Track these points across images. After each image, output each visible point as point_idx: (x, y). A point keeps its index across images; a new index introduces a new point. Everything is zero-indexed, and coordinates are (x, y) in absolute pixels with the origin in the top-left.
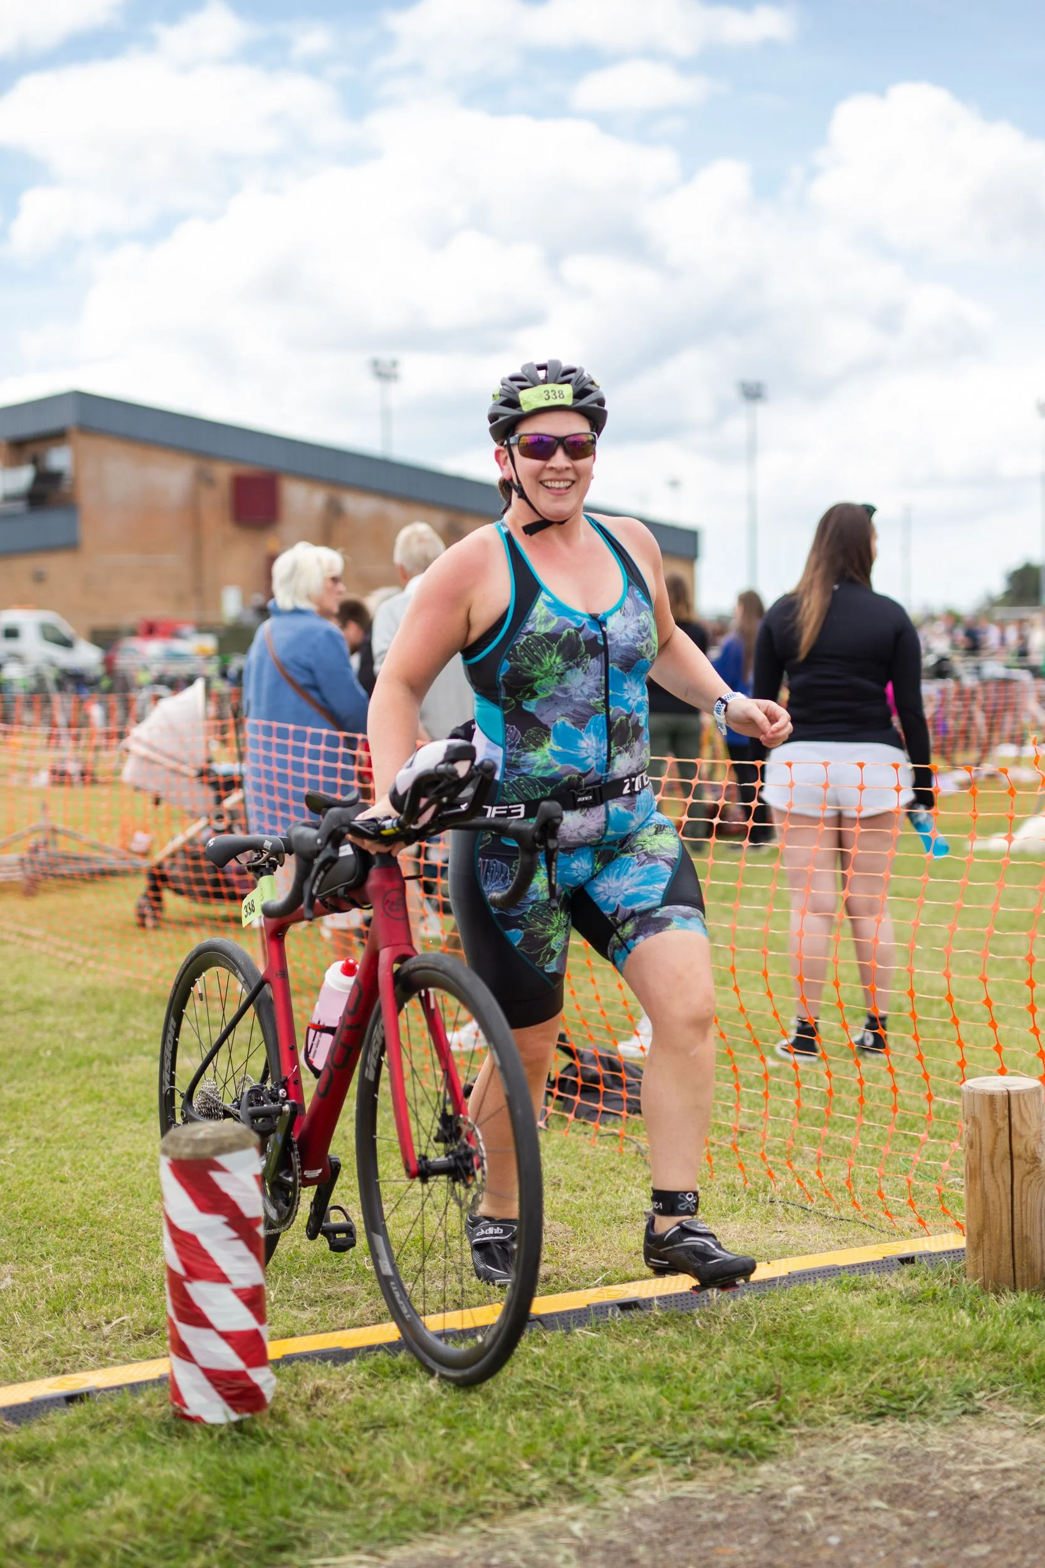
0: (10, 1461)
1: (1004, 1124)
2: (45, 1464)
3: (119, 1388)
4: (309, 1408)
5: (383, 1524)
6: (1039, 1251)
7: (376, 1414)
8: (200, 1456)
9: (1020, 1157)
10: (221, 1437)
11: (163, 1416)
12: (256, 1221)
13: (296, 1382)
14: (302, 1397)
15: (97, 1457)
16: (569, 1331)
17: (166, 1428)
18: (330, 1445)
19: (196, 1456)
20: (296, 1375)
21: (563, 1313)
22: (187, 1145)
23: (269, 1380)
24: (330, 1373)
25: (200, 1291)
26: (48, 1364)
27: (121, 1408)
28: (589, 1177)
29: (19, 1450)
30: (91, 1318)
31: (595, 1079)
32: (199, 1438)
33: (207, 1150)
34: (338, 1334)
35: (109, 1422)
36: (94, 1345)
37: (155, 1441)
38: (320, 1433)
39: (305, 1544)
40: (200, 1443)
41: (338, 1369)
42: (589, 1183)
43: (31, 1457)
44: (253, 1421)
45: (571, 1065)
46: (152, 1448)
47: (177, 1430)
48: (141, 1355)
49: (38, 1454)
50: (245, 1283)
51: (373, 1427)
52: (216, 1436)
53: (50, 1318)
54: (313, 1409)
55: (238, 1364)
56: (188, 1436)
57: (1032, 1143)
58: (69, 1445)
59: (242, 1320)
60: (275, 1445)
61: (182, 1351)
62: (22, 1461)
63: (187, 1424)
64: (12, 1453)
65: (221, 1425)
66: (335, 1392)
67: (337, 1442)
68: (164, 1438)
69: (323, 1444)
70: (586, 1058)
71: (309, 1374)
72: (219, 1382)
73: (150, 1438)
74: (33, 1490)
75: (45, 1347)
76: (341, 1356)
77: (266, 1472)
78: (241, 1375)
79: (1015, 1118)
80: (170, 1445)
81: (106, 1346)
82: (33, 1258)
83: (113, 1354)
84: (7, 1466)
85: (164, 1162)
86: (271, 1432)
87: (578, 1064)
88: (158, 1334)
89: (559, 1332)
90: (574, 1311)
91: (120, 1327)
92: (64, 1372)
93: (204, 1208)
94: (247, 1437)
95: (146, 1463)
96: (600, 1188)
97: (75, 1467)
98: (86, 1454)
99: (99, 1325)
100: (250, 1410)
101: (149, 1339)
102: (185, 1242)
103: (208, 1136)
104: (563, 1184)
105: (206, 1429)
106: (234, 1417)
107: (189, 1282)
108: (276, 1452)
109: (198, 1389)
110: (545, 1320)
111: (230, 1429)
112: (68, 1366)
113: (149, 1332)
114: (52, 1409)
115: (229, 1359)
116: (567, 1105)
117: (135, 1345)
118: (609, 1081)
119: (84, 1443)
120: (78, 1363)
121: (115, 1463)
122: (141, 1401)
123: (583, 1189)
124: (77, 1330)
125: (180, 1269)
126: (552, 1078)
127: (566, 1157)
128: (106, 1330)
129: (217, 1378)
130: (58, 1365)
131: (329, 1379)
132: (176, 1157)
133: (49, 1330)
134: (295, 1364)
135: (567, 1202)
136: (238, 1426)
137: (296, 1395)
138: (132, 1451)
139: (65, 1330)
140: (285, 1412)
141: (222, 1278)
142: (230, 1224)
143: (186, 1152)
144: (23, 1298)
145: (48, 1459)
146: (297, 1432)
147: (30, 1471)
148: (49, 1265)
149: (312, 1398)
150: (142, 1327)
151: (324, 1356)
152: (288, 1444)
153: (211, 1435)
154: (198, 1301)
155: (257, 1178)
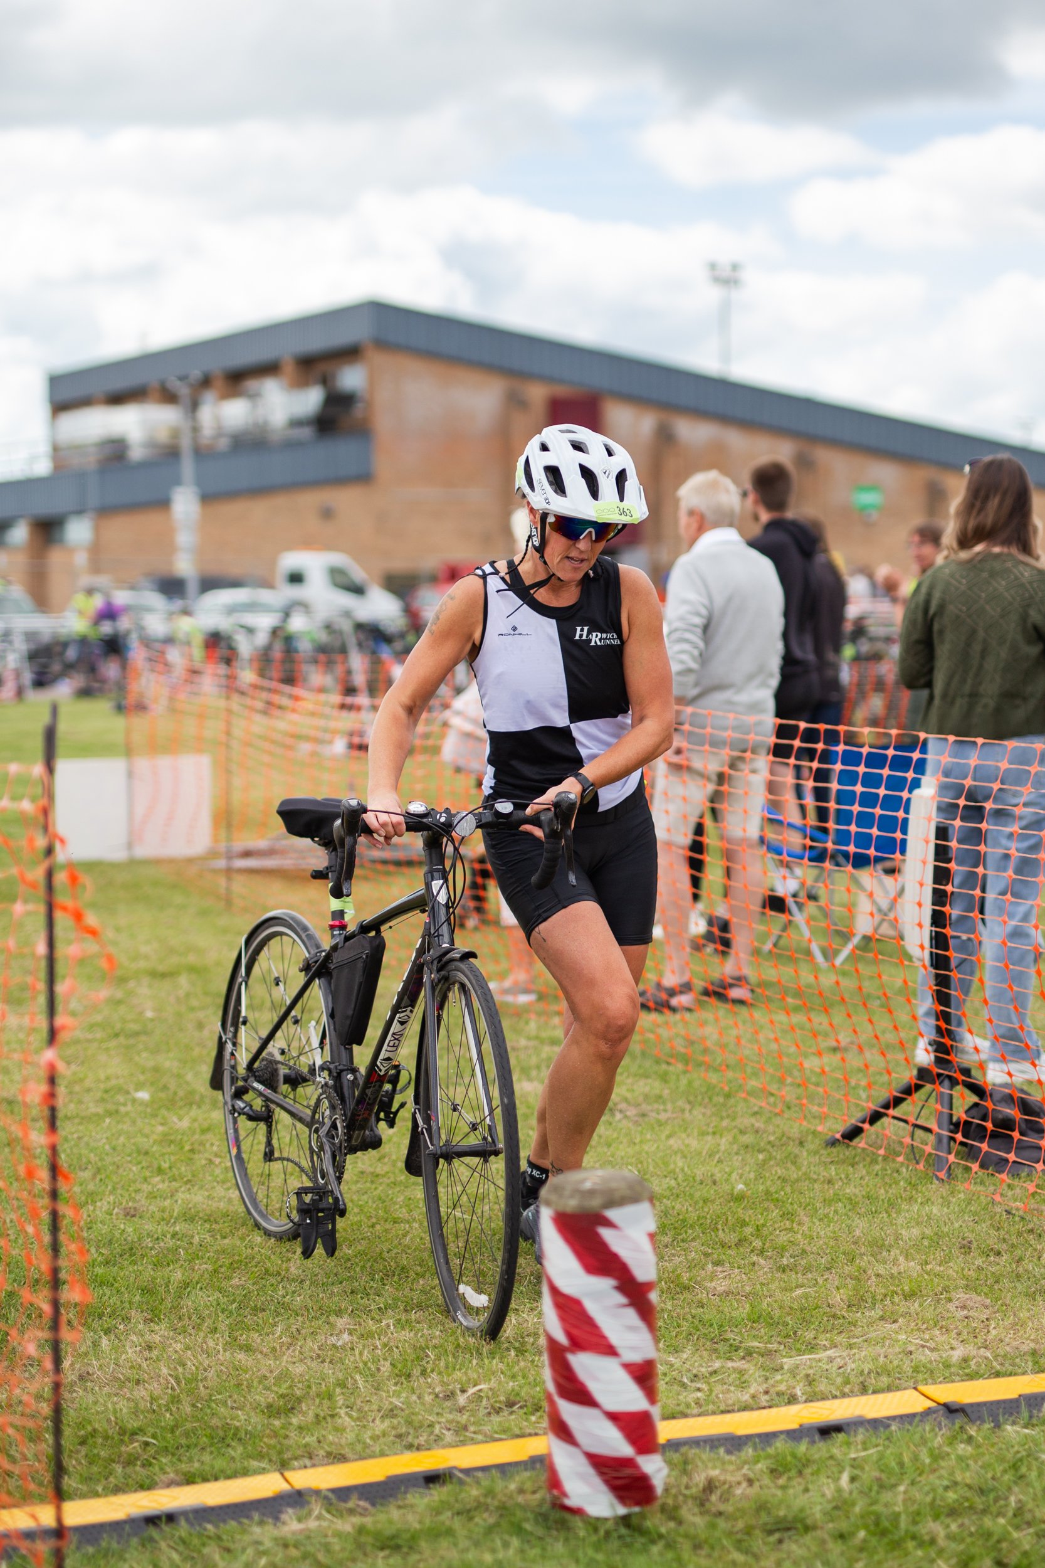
0: (369, 1548)
2: (408, 1554)
3: (484, 1469)
4: (702, 1505)
7: (782, 1513)
8: (585, 1554)
10: (608, 1534)
11: (540, 1505)
12: (648, 1286)
13: (685, 1472)
14: (694, 1490)
15: (467, 1550)
16: (998, 1426)
17: (542, 1518)
18: (731, 1549)
19: (580, 1554)
20: (686, 1462)
21: (992, 1403)
22: (572, 1196)
23: (659, 1470)
24: (723, 1463)
25: (583, 1363)
26: (399, 1436)
27: (490, 1493)
28: (1004, 1240)
29: (377, 1535)
30: (443, 1384)
31: (1007, 1124)
32: (582, 1533)
33: (595, 1203)
34: (728, 1417)
35: (476, 1508)
36: (450, 1417)
37: (531, 1533)
38: (717, 1534)
40: (584, 1539)
41: (733, 1458)
42: (1005, 1246)
43: (392, 1544)
44: (643, 1516)
45: (976, 1105)
46: (528, 1541)
47: (556, 1522)
48: (504, 1431)
49: (400, 1542)
50: (636, 1357)
51: (778, 1530)
52: (602, 1532)
53: (396, 1384)
54: (707, 1505)
55: (625, 1449)
56: (568, 1529)
58: (437, 1533)
59: (632, 1399)
60: (670, 1546)
61: (562, 1431)
62: (382, 1549)
63: (568, 1516)
64: (370, 1540)
65: (606, 1519)
66: (731, 1487)
67: (739, 1545)
68: (540, 1532)
69: (723, 1548)
70: (996, 1097)
71: (700, 1464)
72: (605, 1470)
73: (526, 1530)
75: (394, 1416)
76: (734, 1443)
78: (628, 1462)
80: (549, 1540)
81: (464, 1418)
82: (370, 1311)
83: (472, 1429)
84: (365, 1554)
86: (663, 1530)
87: (989, 1104)
88: (521, 1407)
89: (987, 1426)
90: (1004, 1401)
91: (478, 1397)
92: (419, 1448)
93: (591, 1269)
94: (636, 1534)
95: (524, 1560)
96: (1018, 1252)
97: (442, 1558)
98: (455, 1545)
99: (453, 1393)
100: (638, 1503)
101: (512, 1413)
102: (569, 1308)
103: (597, 1187)
104: (974, 1245)
105: (590, 1524)
106: (622, 1510)
107: (573, 1352)
108: (670, 1555)
109: (582, 1477)
110: (969, 1411)
111: (617, 1524)
112: (422, 1440)
113: (510, 1404)
114: (411, 1490)
115: (617, 1444)
116: (971, 1153)
117: (496, 1419)
118: (1024, 1126)
119: (450, 1532)
120: (432, 1437)
121: (488, 1558)
122: (513, 1486)
123: (999, 1254)
124: (428, 1398)
125: (561, 1338)
126: (955, 1119)
127: (975, 1214)
128: (462, 1400)
129: (602, 1464)
130: (410, 1439)
131: (724, 1471)
132: (561, 1209)
133: (396, 1396)
134: (684, 1449)
135: (980, 1269)
136: (625, 1520)
137: (687, 1487)
138: (506, 1545)
139: (414, 1398)
140: (676, 1508)
141: (610, 1350)
142: (621, 1289)
143: (571, 1204)
144: (364, 1358)
145: (411, 1548)
146: (692, 1531)
147: (391, 1561)
148: (388, 1321)
149: (704, 1490)
150: (502, 1398)
151: (712, 1442)
152: (686, 1547)
153: (596, 1530)
154: (582, 1375)
155: (652, 1236)
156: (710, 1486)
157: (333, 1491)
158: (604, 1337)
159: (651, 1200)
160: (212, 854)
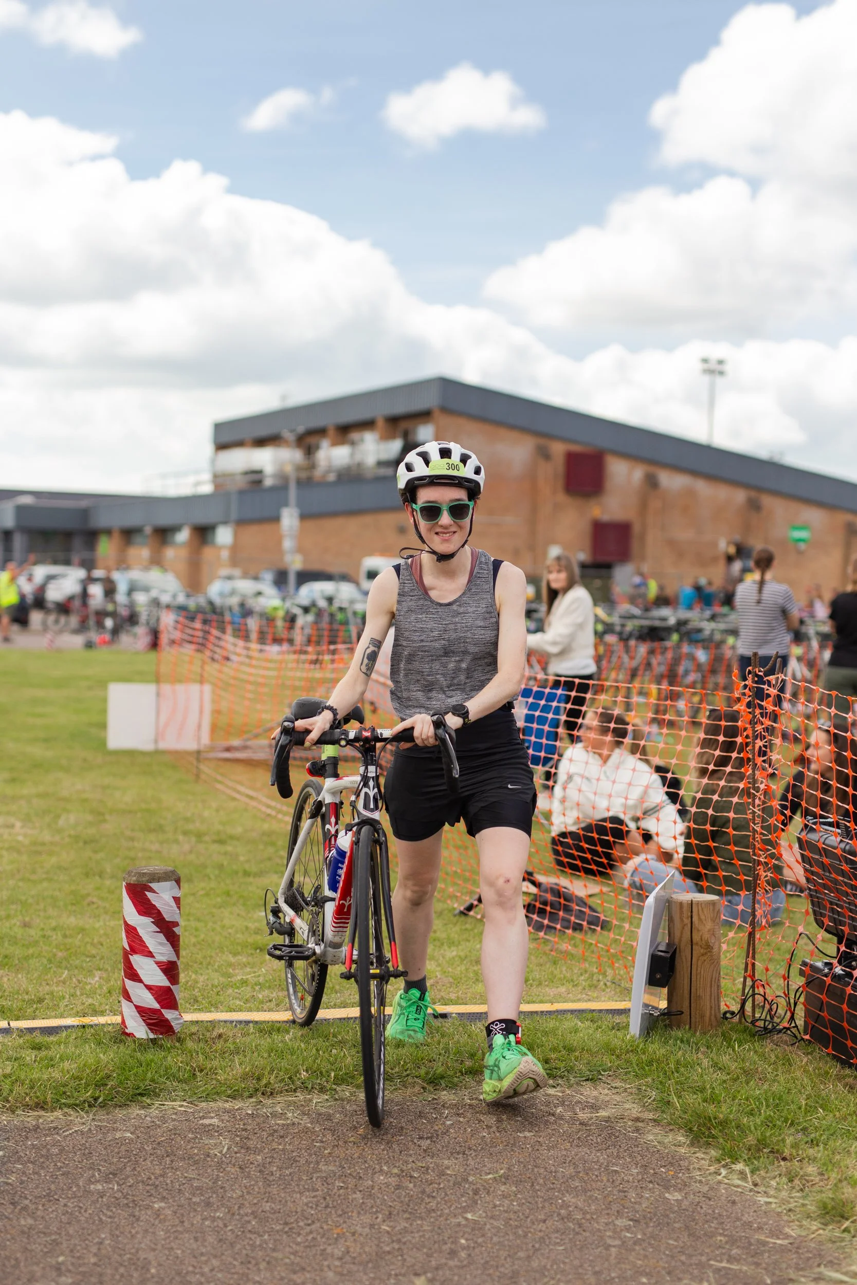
1: (688, 921)
5: (203, 1091)
6: (708, 1007)
9: (697, 944)
10: (142, 1045)
11: (115, 1032)
12: (173, 924)
17: (112, 1037)
19: (121, 1051)
22: (135, 876)
23: (177, 1019)
25: (137, 960)
29: (34, 1044)
32: (127, 1044)
33: (146, 880)
37: (104, 1042)
39: (157, 1095)
43: (37, 1047)
44: (162, 1039)
49: (43, 1046)
50: (163, 959)
52: (138, 1044)
55: (156, 1006)
57: (706, 936)
59: (161, 980)
60: (167, 1051)
61: (126, 995)
62: (32, 1048)
63: (125, 1037)
65: (142, 1039)
72: (144, 1015)
74: (28, 1058)
77: (152, 1061)
78: (157, 1012)
79: (695, 919)
80: (110, 1045)
85: (124, 883)
86: (170, 1045)
93: (140, 913)
94: (156, 1044)
100: (161, 1034)
102: (131, 931)
103: (147, 872)
105: (133, 1040)
106: (152, 1036)
107: (132, 954)
108: (165, 1054)
109: (132, 1017)
111: (147, 1041)
115: (150, 1001)
129: (141, 1010)
132: (129, 882)
136: (153, 1041)
141: (150, 955)
142: (156, 923)
143: (133, 880)
149: (214, 1038)
153: (135, 1043)
154: (135, 967)
155: (177, 900)
156: (220, 1036)
157: (28, 1029)
158: (147, 947)
159: (178, 882)
160: (212, 749)
